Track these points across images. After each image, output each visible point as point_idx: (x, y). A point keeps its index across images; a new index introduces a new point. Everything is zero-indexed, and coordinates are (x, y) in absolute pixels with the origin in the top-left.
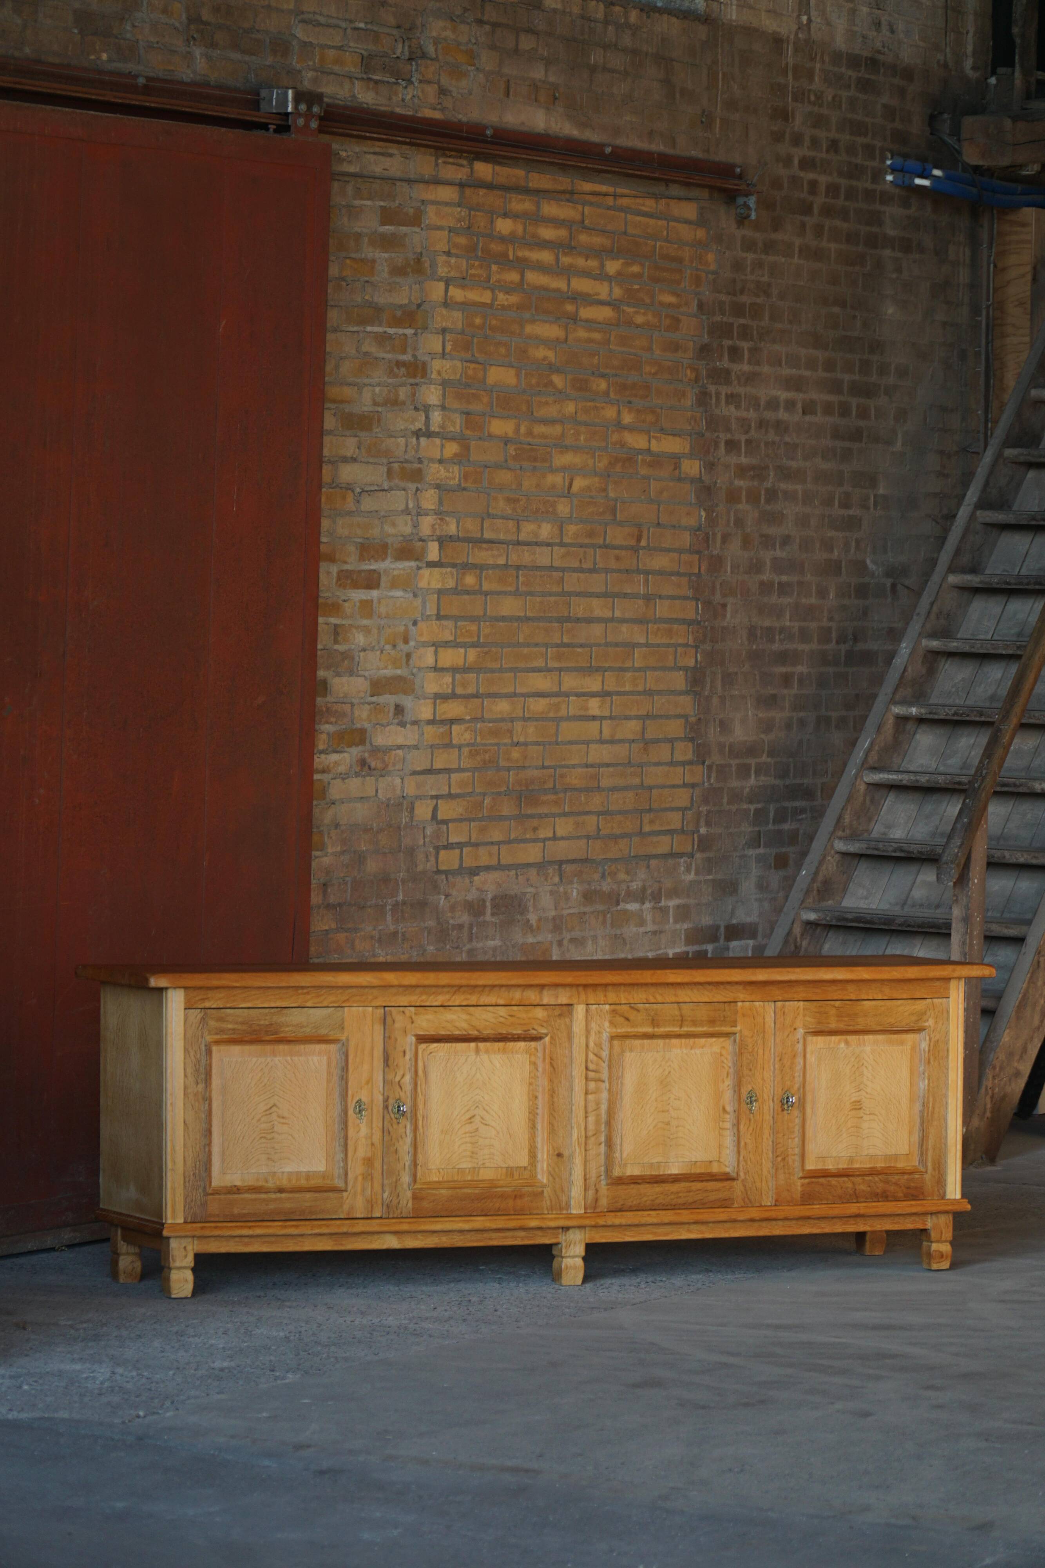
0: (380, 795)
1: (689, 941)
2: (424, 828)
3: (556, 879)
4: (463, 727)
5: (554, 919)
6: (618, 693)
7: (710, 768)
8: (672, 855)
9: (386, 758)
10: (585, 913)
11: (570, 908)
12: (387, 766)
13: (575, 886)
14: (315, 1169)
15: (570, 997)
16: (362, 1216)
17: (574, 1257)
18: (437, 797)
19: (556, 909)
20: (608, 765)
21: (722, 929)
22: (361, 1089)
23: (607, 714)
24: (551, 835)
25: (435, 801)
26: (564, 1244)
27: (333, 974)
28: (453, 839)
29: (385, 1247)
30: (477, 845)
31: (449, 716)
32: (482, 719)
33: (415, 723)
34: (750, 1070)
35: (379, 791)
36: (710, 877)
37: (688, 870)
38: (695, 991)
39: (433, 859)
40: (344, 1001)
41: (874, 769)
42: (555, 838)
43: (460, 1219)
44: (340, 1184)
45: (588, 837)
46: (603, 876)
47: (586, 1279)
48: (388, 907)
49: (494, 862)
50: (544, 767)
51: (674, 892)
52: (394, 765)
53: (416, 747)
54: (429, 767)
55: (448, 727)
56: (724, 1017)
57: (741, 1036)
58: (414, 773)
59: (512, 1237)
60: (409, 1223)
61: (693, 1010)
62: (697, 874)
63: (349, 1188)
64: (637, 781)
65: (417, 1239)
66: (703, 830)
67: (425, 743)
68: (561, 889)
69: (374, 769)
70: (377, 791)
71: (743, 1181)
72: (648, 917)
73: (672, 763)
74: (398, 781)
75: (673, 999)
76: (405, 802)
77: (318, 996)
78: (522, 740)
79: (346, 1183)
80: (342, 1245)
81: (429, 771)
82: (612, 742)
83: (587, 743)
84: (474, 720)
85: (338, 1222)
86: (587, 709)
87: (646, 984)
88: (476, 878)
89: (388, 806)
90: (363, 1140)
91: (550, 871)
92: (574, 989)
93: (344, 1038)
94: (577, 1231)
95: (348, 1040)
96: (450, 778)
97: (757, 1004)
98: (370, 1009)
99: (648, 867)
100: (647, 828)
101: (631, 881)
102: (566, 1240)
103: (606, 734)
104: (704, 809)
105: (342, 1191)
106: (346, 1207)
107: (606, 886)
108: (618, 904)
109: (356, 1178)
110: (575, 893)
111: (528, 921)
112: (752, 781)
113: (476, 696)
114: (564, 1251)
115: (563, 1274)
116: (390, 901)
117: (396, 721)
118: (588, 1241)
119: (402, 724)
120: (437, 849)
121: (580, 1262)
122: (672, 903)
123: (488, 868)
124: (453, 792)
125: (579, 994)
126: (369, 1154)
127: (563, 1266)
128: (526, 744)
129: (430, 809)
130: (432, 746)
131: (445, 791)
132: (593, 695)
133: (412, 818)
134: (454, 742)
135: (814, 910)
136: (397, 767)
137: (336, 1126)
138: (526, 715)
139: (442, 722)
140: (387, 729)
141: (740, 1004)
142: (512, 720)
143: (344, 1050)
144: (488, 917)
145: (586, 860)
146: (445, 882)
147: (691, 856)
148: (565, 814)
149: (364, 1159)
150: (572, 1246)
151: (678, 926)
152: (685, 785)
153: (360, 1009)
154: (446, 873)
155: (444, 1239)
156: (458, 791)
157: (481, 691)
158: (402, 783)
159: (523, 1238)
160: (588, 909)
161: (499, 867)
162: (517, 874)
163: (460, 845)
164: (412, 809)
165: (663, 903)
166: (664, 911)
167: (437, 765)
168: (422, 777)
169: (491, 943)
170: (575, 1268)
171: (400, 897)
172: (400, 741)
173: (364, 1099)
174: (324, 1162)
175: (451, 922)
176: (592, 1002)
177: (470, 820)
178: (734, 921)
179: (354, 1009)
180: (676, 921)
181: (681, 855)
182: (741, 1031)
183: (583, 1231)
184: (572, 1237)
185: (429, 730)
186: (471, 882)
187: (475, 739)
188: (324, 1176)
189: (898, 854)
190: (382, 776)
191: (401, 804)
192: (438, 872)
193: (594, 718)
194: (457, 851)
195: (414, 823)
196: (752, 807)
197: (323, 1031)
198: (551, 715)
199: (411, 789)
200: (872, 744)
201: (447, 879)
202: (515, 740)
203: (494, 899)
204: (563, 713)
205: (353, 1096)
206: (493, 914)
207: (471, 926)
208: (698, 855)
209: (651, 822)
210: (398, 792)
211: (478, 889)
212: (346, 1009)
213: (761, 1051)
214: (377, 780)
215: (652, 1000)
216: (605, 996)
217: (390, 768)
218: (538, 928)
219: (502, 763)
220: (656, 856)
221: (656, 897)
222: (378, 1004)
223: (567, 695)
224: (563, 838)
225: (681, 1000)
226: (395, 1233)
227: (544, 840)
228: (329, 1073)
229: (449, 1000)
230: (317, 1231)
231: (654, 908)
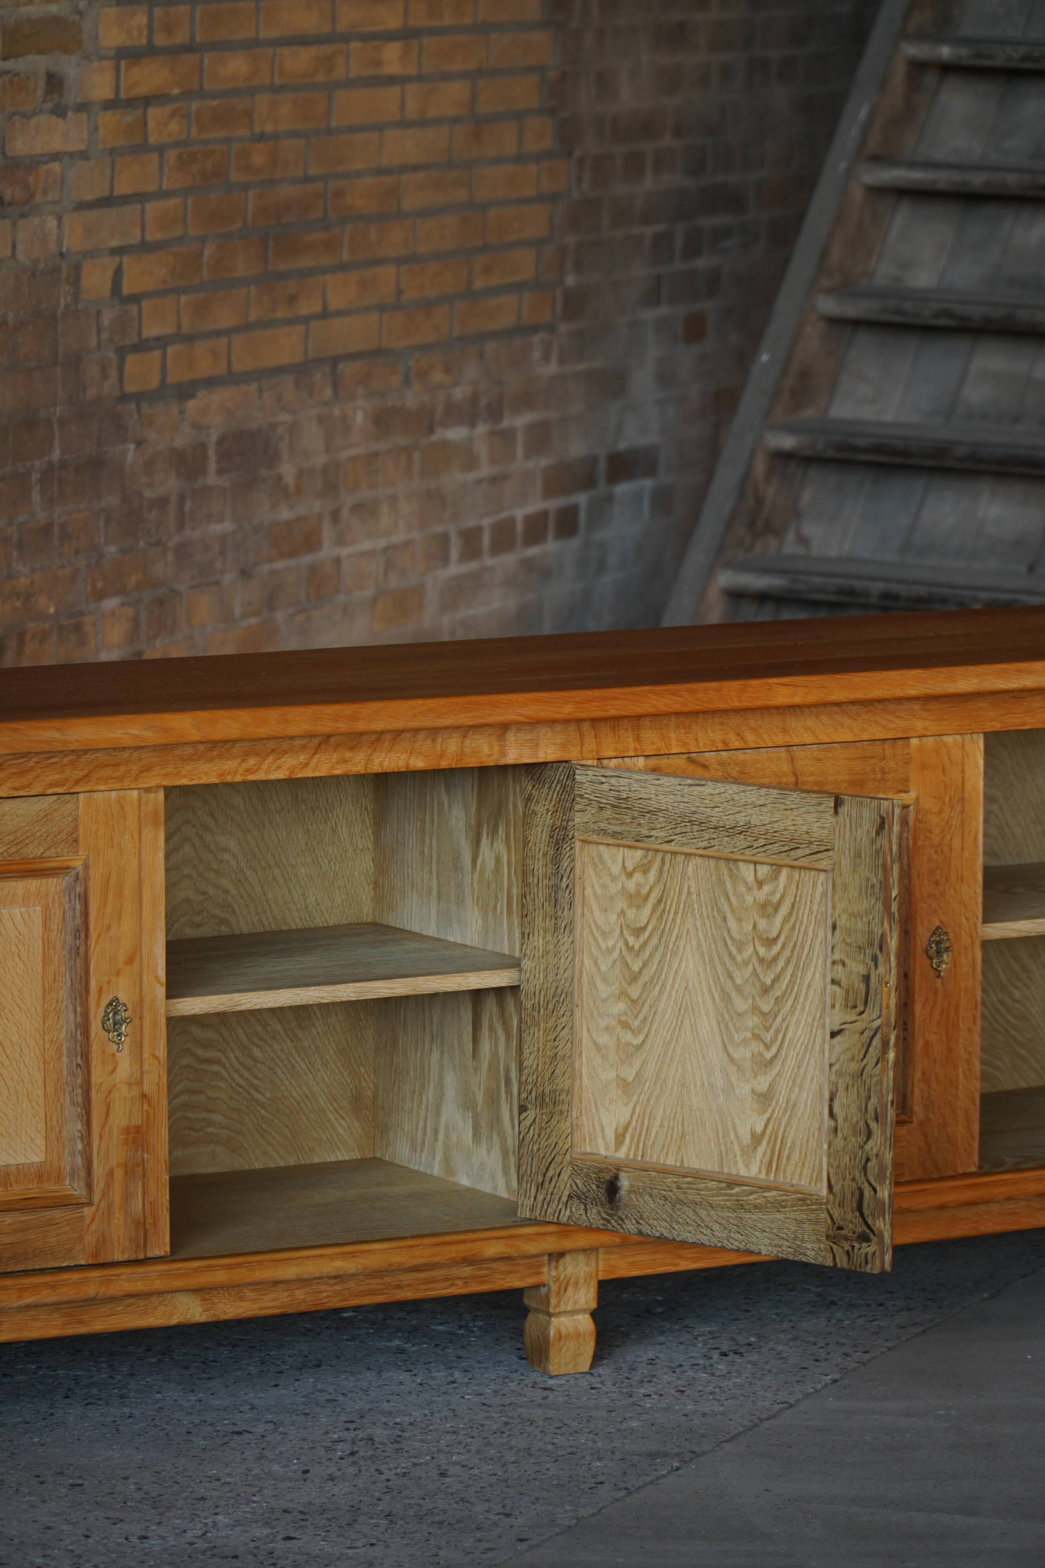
0: (21, 257)
1: (549, 491)
2: (99, 313)
3: (328, 393)
4: (167, 109)
5: (325, 469)
6: (432, 32)
7: (581, 162)
8: (523, 330)
9: (31, 179)
10: (376, 455)
11: (351, 446)
12: (32, 195)
13: (360, 402)
14: (22, 1160)
15: (564, 746)
16: (125, 1257)
17: (574, 1312)
18: (119, 251)
19: (328, 450)
20: (415, 168)
21: (602, 464)
22: (118, 974)
23: (412, 71)
24: (317, 308)
25: (117, 259)
26: (554, 1287)
27: (57, 723)
28: (151, 331)
29: (174, 1321)
30: (190, 339)
31: (143, 90)
32: (201, 94)
33: (83, 107)
34: (937, 883)
35: (19, 247)
36: (581, 367)
37: (546, 356)
38: (825, 719)
39: (113, 373)
40: (77, 782)
41: (877, 159)
42: (325, 314)
43: (337, 1250)
44: (75, 1189)
45: (381, 308)
46: (407, 381)
47: (598, 1358)
48: (35, 477)
49: (221, 369)
50: (307, 179)
51: (525, 401)
52: (45, 192)
53: (84, 155)
54: (106, 194)
55: (139, 112)
56: (883, 771)
57: (917, 812)
58: (82, 206)
59: (446, 1279)
60: (228, 1267)
61: (819, 760)
62: (562, 361)
63: (96, 1198)
64: (462, 195)
65: (242, 1299)
66: (570, 280)
67: (101, 147)
68: (337, 412)
69: (10, 204)
70: (14, 246)
71: (921, 1124)
72: (482, 451)
73: (520, 159)
74: (52, 223)
75: (780, 739)
76: (64, 265)
77: (22, 773)
78: (269, 128)
79: (89, 1187)
80: (82, 1322)
81: (107, 202)
82: (421, 123)
83: (380, 128)
84: (187, 95)
85: (75, 1276)
86: (378, 63)
87: (724, 711)
88: (191, 404)
89: (34, 274)
90: (124, 1088)
91: (318, 377)
92: (572, 727)
93: (78, 864)
94: (581, 1257)
95: (86, 866)
96: (143, 211)
97: (949, 739)
98: (135, 793)
99: (481, 355)
100: (479, 284)
101: (454, 385)
102: (557, 1279)
103: (412, 110)
104: (571, 240)
105: (83, 1205)
106: (90, 1240)
107: (412, 400)
108: (431, 430)
109: (111, 1174)
110: (359, 418)
111: (280, 478)
112: (648, 183)
113: (190, 48)
114: (553, 1301)
115: (552, 1353)
116: (37, 464)
117: (48, 106)
118: (601, 1278)
119: (60, 112)
120: (122, 352)
121: (585, 1323)
122: (521, 421)
123: (211, 382)
124: (149, 238)
125: (582, 736)
126: (137, 1120)
127: (552, 1332)
128: (275, 136)
129: (110, 274)
130: (112, 152)
131: (135, 237)
132: (389, 36)
133: (76, 296)
134: (152, 140)
135: (791, 429)
136: (50, 197)
137: (65, 1059)
138: (277, 81)
139: (131, 103)
140: (33, 122)
141: (914, 742)
142: (252, 91)
143: (79, 889)
144: (212, 479)
145: (378, 352)
146: (136, 416)
147: (551, 328)
148: (343, 267)
149: (127, 1130)
150: (570, 1288)
151: (531, 464)
152: (540, 198)
153: (113, 794)
154: (139, 397)
155: (300, 1294)
156: (159, 236)
157: (198, 39)
158: (59, 226)
159: (466, 1281)
160: (381, 446)
161: (231, 378)
162: (261, 391)
163: (162, 342)
164: (76, 278)
165: (506, 423)
166: (508, 436)
167: (123, 188)
168: (95, 214)
169: (217, 528)
170: (578, 1336)
171: (56, 455)
172: (57, 144)
173: (123, 998)
174: (40, 1142)
175: (148, 494)
176: (611, 754)
177: (179, 291)
178: (622, 446)
179: (100, 795)
180: (528, 455)
181: (535, 329)
182: (917, 800)
183: (593, 1256)
184: (570, 1270)
185: (107, 120)
186: (182, 412)
187: (189, 132)
188: (40, 1174)
189: (942, 322)
190: (23, 216)
191: (57, 270)
192: (124, 397)
193: (391, 80)
194: (157, 354)
195: (81, 306)
196: (649, 231)
197: (34, 850)
198: (320, 78)
199: (74, 241)
200: (872, 115)
201: (139, 410)
202: (258, 129)
203: (221, 441)
204: (339, 73)
205: (100, 992)
206: (220, 472)
207: (182, 498)
208: (564, 328)
209: (487, 270)
210: (52, 247)
211: (194, 425)
212: (81, 796)
213: (957, 842)
214: (14, 224)
215: (737, 744)
216: (638, 739)
217: (39, 199)
218: (298, 490)
219: (235, 176)
220: (495, 335)
221: (495, 413)
222: (153, 783)
223: (345, 38)
224: (339, 313)
225: (796, 741)
226: (197, 1291)
227: (307, 320)
228: (47, 943)
229: (306, 765)
230: (30, 1300)
231: (492, 434)
